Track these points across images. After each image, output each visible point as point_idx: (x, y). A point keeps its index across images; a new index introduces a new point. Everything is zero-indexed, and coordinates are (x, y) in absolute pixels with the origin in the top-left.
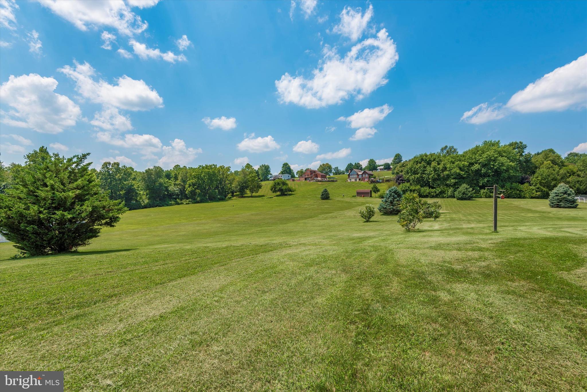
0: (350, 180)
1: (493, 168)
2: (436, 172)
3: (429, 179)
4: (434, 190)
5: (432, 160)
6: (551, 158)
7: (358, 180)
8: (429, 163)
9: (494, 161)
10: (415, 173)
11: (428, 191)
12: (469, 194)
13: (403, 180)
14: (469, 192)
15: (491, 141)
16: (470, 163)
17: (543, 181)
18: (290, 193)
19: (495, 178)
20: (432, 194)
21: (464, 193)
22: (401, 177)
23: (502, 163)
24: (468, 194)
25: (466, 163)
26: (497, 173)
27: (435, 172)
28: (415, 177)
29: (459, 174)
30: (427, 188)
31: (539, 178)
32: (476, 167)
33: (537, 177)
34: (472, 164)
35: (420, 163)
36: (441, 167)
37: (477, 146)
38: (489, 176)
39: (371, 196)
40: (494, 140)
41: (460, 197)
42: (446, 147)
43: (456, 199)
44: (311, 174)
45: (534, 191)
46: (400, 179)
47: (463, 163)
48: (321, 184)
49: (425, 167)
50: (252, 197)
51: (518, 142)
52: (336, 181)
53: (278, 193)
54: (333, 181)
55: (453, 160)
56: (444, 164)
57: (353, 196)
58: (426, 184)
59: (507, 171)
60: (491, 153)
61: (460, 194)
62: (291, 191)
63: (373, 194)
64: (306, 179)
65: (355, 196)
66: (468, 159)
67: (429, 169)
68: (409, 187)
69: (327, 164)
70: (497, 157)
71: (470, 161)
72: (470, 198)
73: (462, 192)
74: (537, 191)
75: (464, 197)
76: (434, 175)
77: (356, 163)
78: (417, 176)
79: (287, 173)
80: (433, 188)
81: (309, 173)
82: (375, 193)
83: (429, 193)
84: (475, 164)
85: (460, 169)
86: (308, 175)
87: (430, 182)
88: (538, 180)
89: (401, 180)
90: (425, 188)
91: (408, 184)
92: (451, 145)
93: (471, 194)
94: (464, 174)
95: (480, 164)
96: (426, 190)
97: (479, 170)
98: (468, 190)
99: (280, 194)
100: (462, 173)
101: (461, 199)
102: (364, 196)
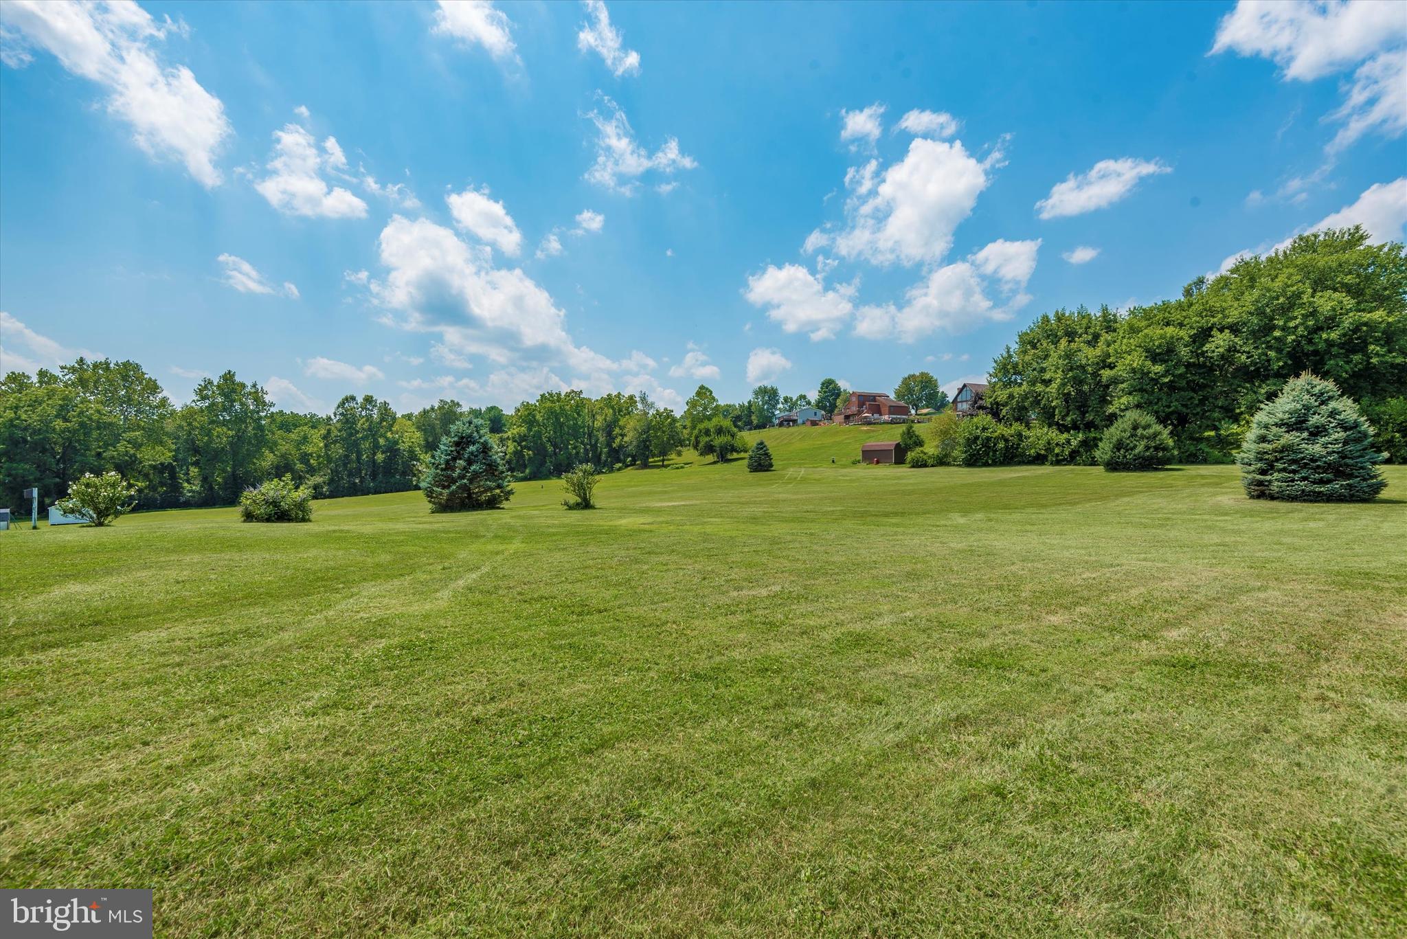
1: (1282, 339)
2: (1073, 374)
4: (1065, 435)
5: (1078, 330)
9: (1289, 308)
11: (1043, 441)
12: (1140, 448)
13: (982, 407)
14: (1143, 437)
16: (1201, 329)
18: (735, 455)
20: (1058, 450)
23: (1325, 317)
24: (1135, 446)
29: (1146, 375)
32: (1219, 343)
34: (1204, 334)
39: (900, 461)
41: (1107, 457)
43: (1100, 469)
44: (861, 405)
46: (980, 403)
48: (868, 431)
53: (711, 458)
57: (854, 462)
64: (847, 419)
65: (858, 462)
69: (922, 374)
71: (1203, 322)
72: (1148, 464)
76: (1064, 385)
79: (824, 406)
80: (1063, 428)
81: (856, 402)
82: (911, 449)
83: (1049, 449)
86: (855, 407)
87: (1054, 408)
89: (979, 407)
93: (1147, 448)
94: (1167, 372)
95: (1234, 329)
96: (1039, 435)
97: (1232, 349)
98: (1140, 431)
99: (716, 459)
100: (1158, 368)
101: (1113, 466)
102: (878, 462)
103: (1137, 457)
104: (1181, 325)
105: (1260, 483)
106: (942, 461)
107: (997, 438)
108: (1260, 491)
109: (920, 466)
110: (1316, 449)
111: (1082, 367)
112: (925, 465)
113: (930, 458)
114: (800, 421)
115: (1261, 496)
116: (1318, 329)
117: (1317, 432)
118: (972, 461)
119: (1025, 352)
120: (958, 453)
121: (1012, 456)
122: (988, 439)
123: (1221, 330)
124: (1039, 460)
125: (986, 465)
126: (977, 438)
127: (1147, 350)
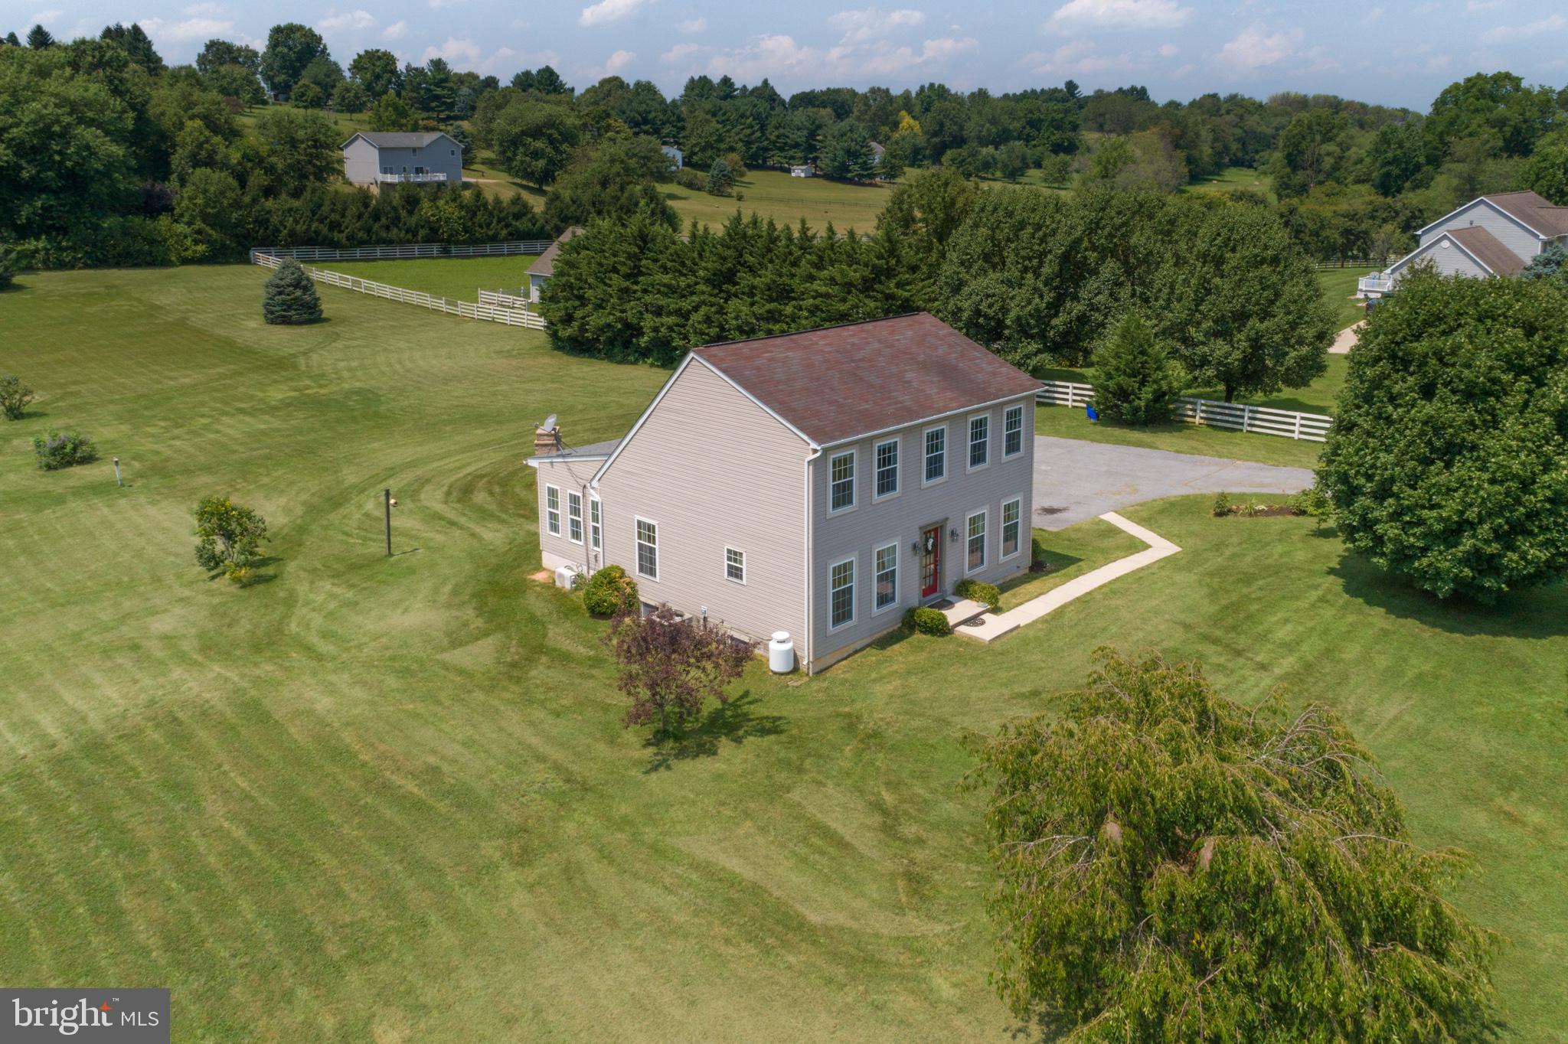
1: (62, 162)
9: (62, 136)
19: (70, 198)
23: (88, 149)
26: (78, 181)
31: (198, 200)
38: (48, 191)
45: (188, 242)
59: (106, 174)
74: (196, 242)
88: (196, 204)
116: (84, 158)
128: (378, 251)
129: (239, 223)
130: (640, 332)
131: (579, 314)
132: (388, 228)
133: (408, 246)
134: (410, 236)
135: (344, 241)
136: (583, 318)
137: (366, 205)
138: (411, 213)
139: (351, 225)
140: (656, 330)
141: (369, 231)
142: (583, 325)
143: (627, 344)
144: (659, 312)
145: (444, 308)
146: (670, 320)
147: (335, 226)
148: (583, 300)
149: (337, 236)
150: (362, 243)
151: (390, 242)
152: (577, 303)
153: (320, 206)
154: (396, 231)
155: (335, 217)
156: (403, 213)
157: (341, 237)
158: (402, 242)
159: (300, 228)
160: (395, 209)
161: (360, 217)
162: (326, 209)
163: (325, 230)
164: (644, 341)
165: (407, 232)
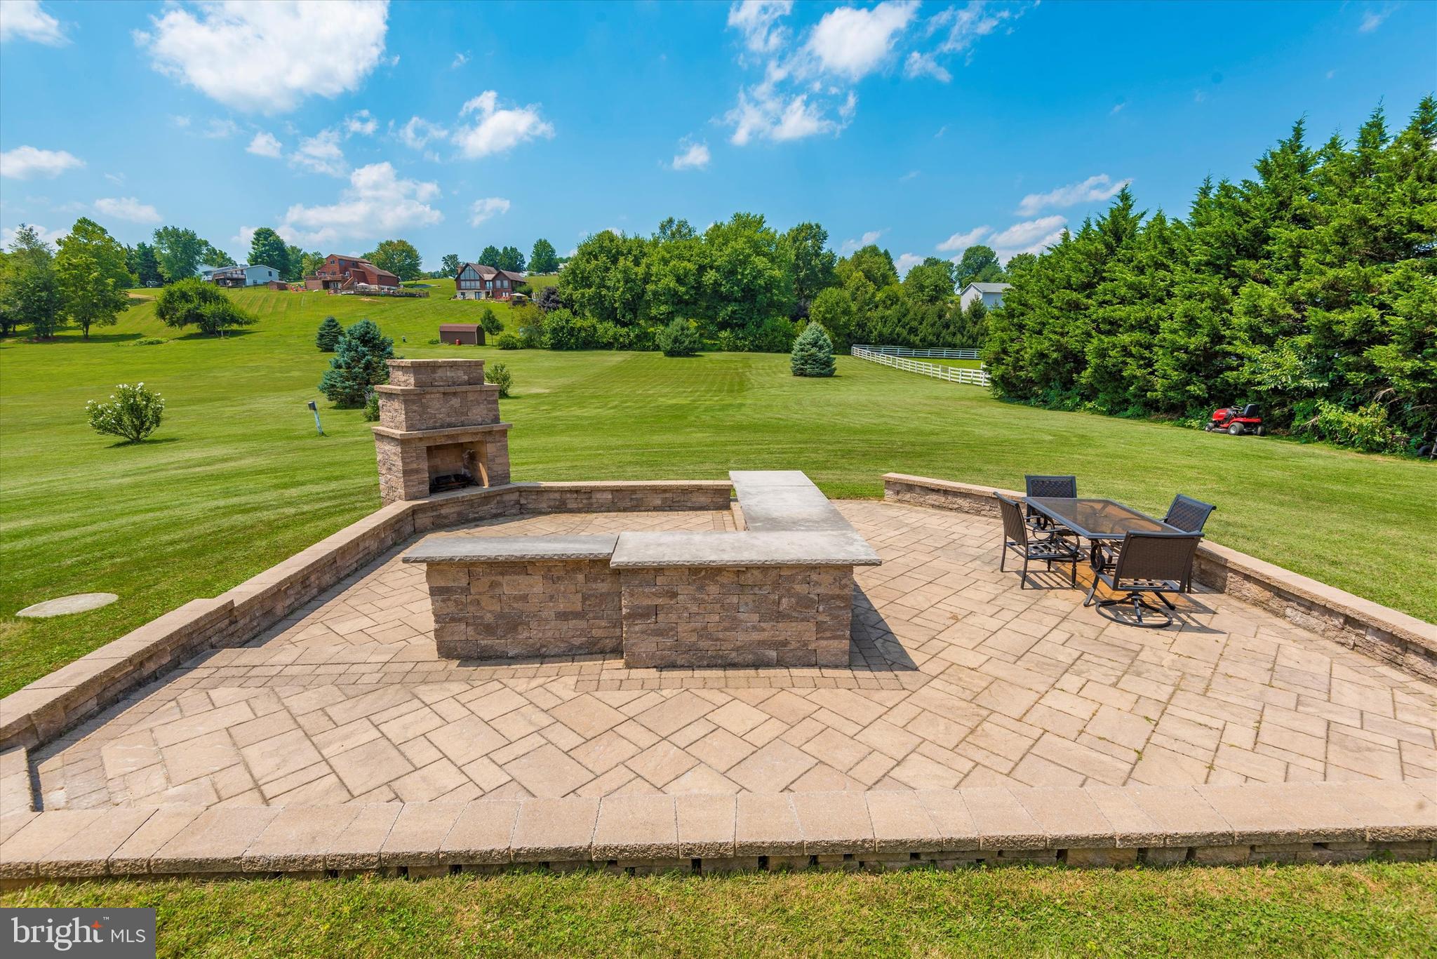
0: (463, 294)
1: (741, 280)
2: (629, 285)
3: (615, 301)
4: (626, 329)
5: (625, 252)
6: (864, 266)
7: (483, 296)
8: (615, 261)
9: (744, 263)
10: (585, 282)
11: (611, 333)
12: (687, 343)
13: (558, 302)
14: (687, 336)
15: (748, 215)
16: (700, 266)
17: (827, 316)
18: (235, 327)
19: (747, 306)
20: (621, 340)
21: (676, 340)
22: (554, 293)
23: (759, 271)
24: (683, 342)
25: (692, 267)
26: (749, 293)
27: (626, 282)
28: (583, 295)
29: (676, 293)
30: (611, 324)
31: (821, 309)
32: (710, 276)
33: (819, 306)
34: (702, 269)
35: (596, 258)
36: (641, 270)
37: (716, 225)
38: (736, 300)
39: (481, 342)
40: (755, 212)
41: (669, 348)
42: (671, 221)
43: (661, 354)
44: (343, 270)
46: (553, 297)
47: (685, 263)
48: (370, 303)
49: (607, 269)
50: (87, 339)
51: (813, 224)
52: (427, 295)
53: (193, 328)
54: (412, 295)
55: (668, 256)
56: (648, 266)
57: (432, 343)
58: (608, 313)
59: (768, 288)
60: (740, 244)
61: (670, 341)
62: (240, 324)
63: (488, 338)
64: (326, 285)
65: (437, 342)
66: (698, 255)
67: (614, 276)
68: (567, 321)
69: (402, 243)
70: (749, 256)
71: (701, 261)
72: (689, 352)
73: (673, 337)
75: (679, 350)
76: (623, 292)
77: (505, 248)
78: (589, 292)
79: (271, 264)
80: (624, 325)
81: (336, 267)
82: (491, 333)
83: (616, 339)
84: (709, 270)
85: (679, 280)
86: (334, 273)
87: (616, 309)
88: (820, 312)
89: (553, 301)
90: (605, 324)
91: (566, 313)
92: (682, 219)
93: (690, 343)
94: (687, 292)
95: (718, 270)
96: (608, 329)
97: (716, 284)
98: (686, 332)
99: (200, 331)
100: (682, 289)
101: (671, 353)
102: (460, 343)
103: (686, 348)
104: (689, 261)
105: (802, 369)
106: (529, 344)
107: (580, 330)
108: (800, 373)
109: (510, 349)
110: (821, 355)
111: (634, 281)
112: (514, 347)
113: (518, 340)
114: (249, 282)
115: (801, 375)
116: (755, 278)
117: (821, 348)
118: (558, 346)
119: (588, 262)
120: (546, 338)
121: (589, 343)
122: (572, 329)
123: (711, 268)
124: (608, 346)
125: (570, 349)
126: (563, 328)
127: (675, 276)
128: (945, 352)
129: (846, 325)
130: (1080, 363)
131: (1016, 346)
132: (954, 334)
133: (969, 350)
134: (970, 342)
135: (917, 342)
136: (1018, 352)
137: (940, 317)
138: (975, 323)
139: (925, 330)
140: (1102, 354)
141: (938, 336)
142: (1018, 360)
143: (1068, 384)
144: (1114, 326)
145: (940, 375)
146: (1125, 338)
147: (913, 331)
148: (1021, 327)
149: (912, 338)
150: (931, 345)
151: (954, 346)
152: (1015, 334)
153: (905, 315)
154: (959, 336)
155: (914, 324)
156: (969, 325)
157: (916, 340)
158: (962, 346)
159: (886, 331)
160: (962, 320)
161: (933, 325)
162: (909, 317)
163: (905, 333)
164: (1085, 376)
165: (969, 338)
